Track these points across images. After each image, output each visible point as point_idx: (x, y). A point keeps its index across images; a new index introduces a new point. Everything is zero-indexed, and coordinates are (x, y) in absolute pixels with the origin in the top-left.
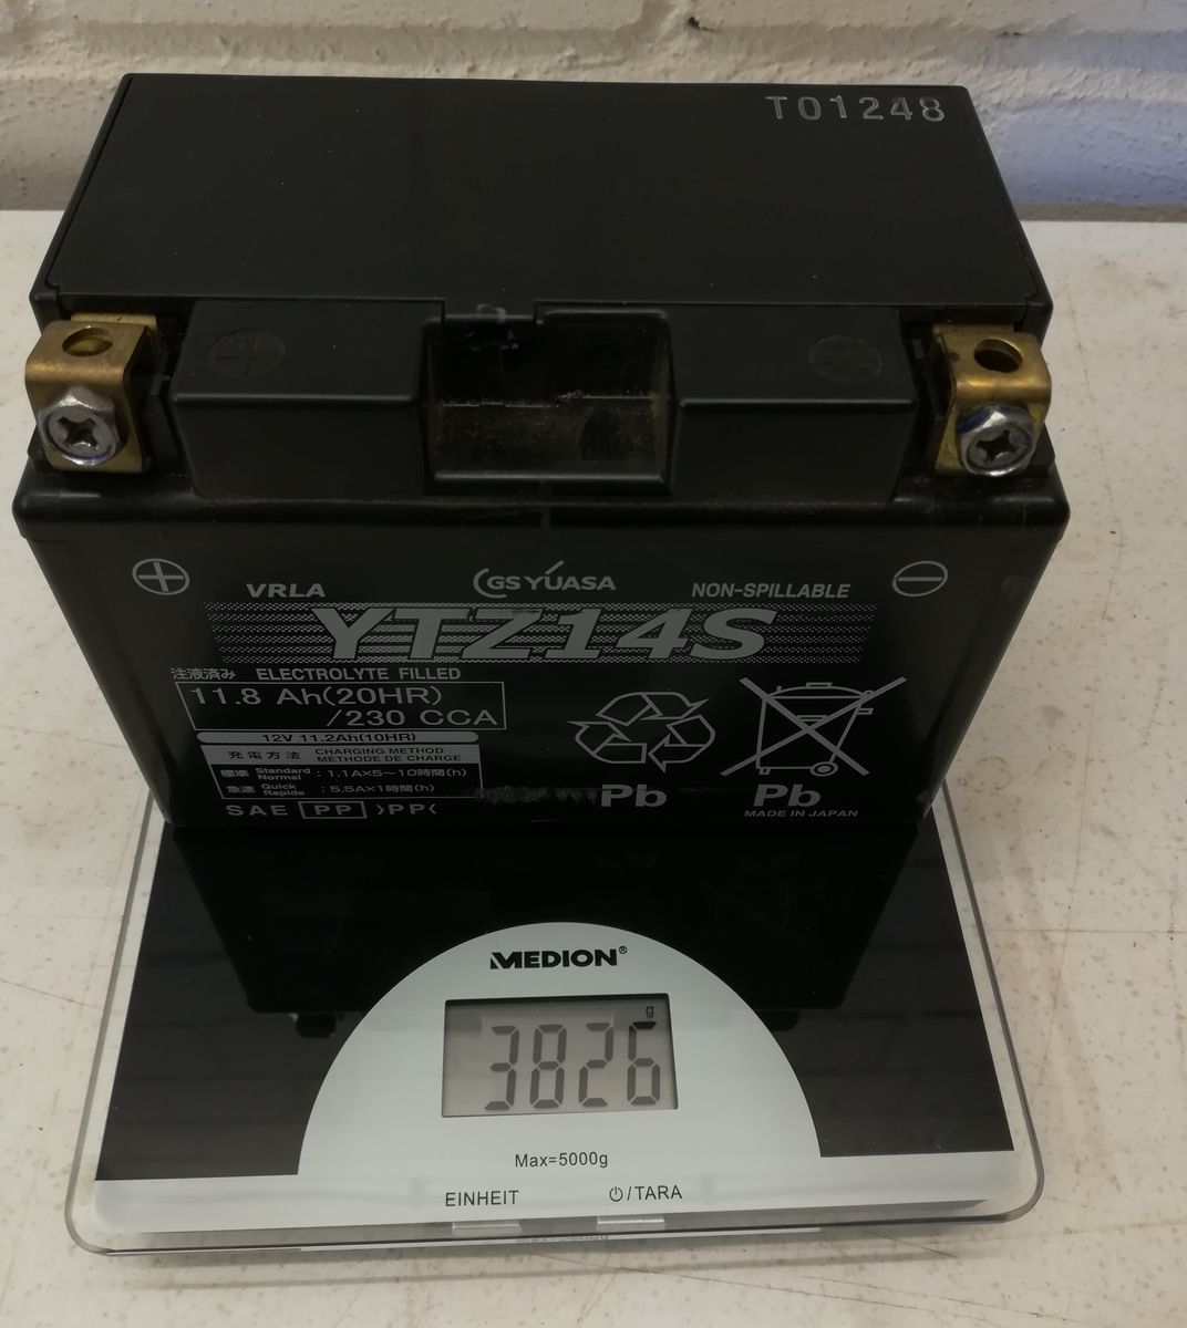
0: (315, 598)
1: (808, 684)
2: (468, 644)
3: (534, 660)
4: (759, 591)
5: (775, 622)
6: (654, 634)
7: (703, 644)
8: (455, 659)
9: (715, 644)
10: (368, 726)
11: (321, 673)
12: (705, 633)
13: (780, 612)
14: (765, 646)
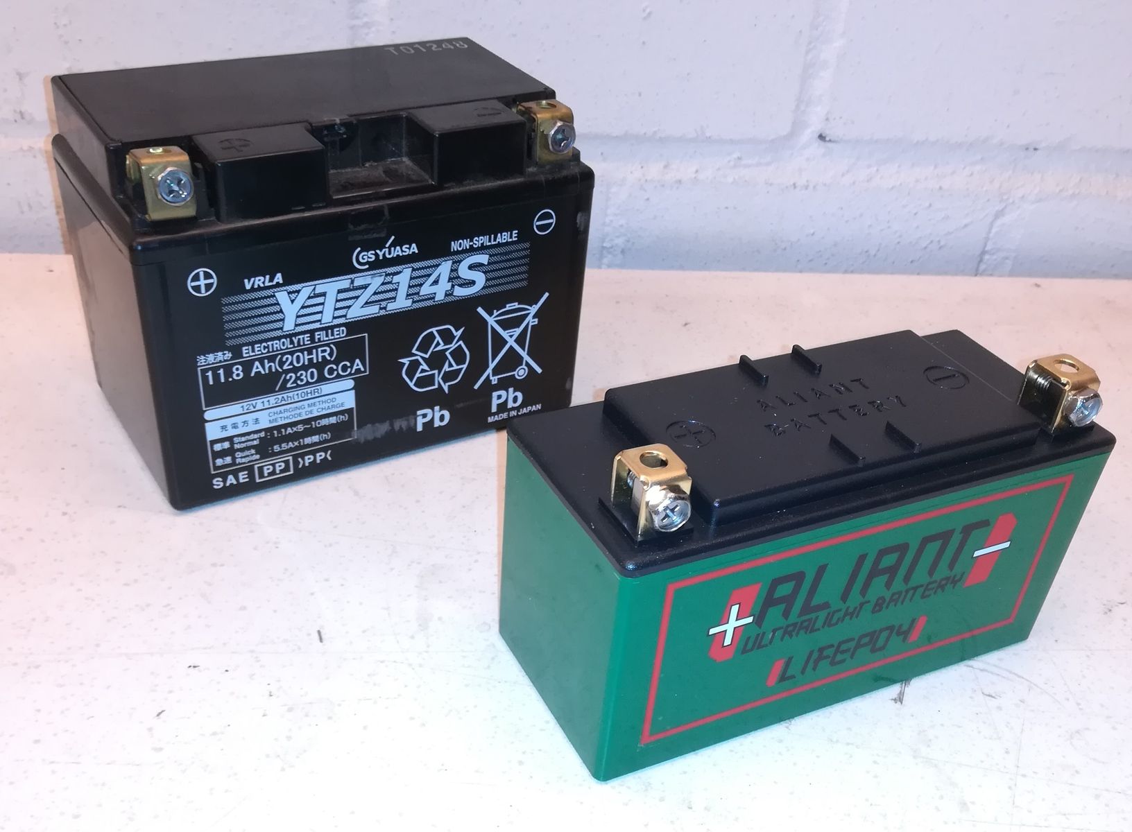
0: (278, 285)
1: (508, 305)
2: (349, 307)
3: (383, 313)
4: (481, 242)
5: (489, 264)
6: (436, 282)
7: (460, 285)
8: (342, 321)
9: (464, 284)
10: (298, 386)
11: (277, 344)
12: (459, 277)
13: (491, 256)
14: (487, 280)
